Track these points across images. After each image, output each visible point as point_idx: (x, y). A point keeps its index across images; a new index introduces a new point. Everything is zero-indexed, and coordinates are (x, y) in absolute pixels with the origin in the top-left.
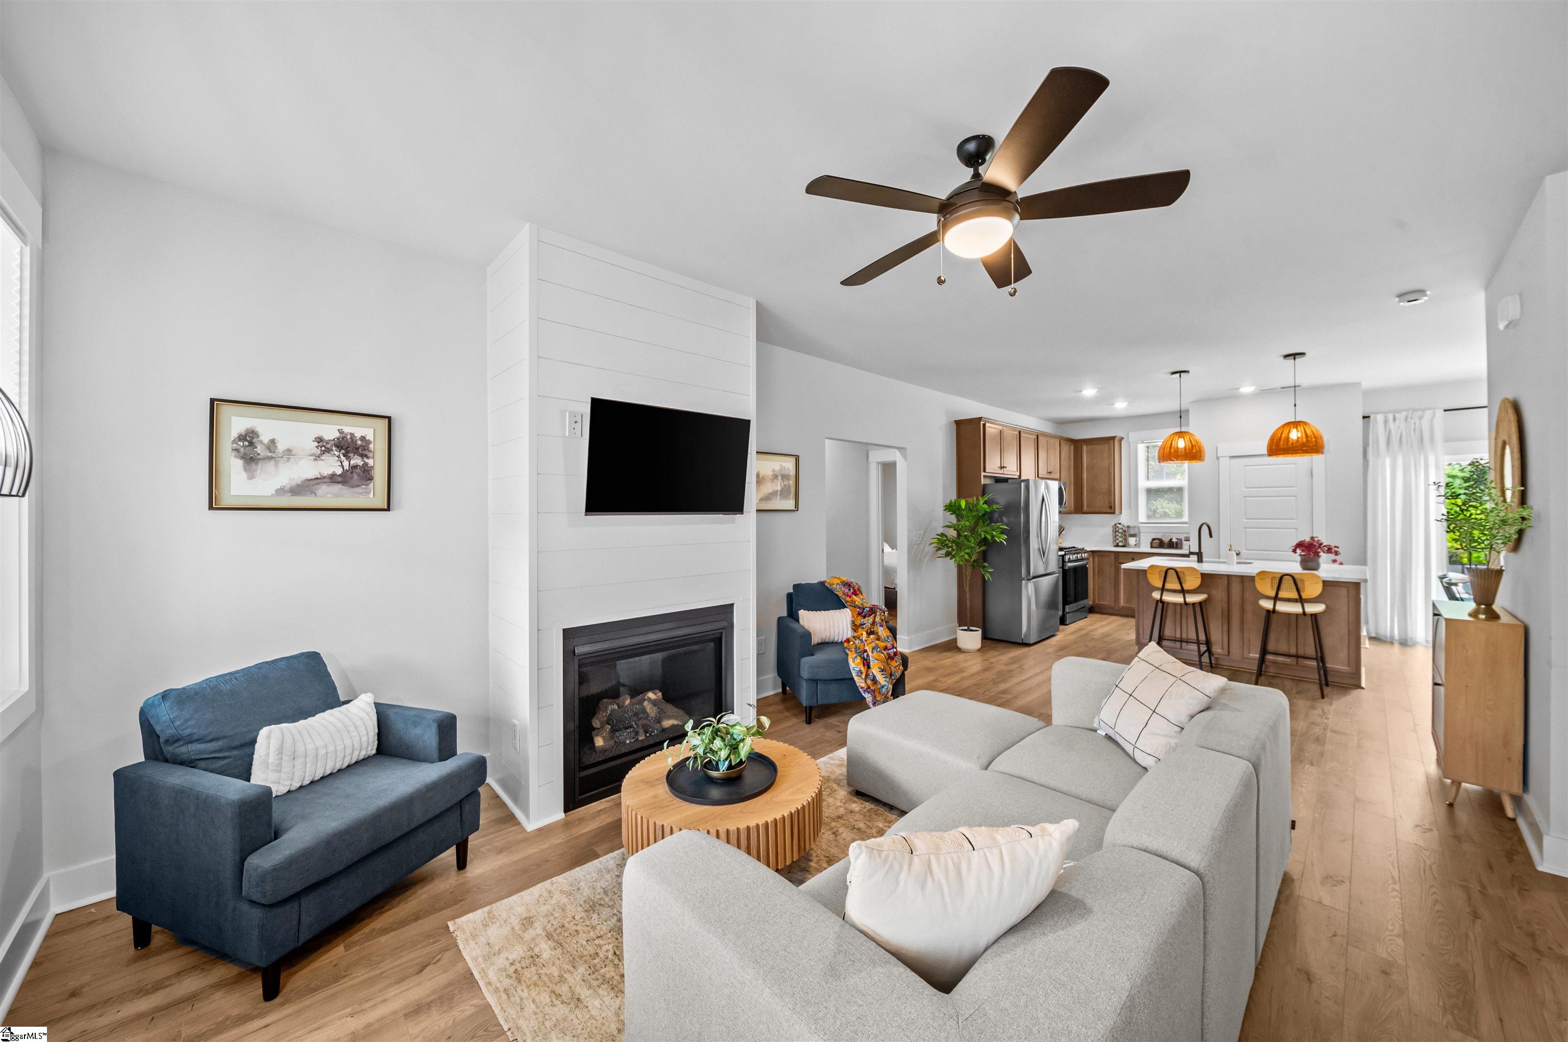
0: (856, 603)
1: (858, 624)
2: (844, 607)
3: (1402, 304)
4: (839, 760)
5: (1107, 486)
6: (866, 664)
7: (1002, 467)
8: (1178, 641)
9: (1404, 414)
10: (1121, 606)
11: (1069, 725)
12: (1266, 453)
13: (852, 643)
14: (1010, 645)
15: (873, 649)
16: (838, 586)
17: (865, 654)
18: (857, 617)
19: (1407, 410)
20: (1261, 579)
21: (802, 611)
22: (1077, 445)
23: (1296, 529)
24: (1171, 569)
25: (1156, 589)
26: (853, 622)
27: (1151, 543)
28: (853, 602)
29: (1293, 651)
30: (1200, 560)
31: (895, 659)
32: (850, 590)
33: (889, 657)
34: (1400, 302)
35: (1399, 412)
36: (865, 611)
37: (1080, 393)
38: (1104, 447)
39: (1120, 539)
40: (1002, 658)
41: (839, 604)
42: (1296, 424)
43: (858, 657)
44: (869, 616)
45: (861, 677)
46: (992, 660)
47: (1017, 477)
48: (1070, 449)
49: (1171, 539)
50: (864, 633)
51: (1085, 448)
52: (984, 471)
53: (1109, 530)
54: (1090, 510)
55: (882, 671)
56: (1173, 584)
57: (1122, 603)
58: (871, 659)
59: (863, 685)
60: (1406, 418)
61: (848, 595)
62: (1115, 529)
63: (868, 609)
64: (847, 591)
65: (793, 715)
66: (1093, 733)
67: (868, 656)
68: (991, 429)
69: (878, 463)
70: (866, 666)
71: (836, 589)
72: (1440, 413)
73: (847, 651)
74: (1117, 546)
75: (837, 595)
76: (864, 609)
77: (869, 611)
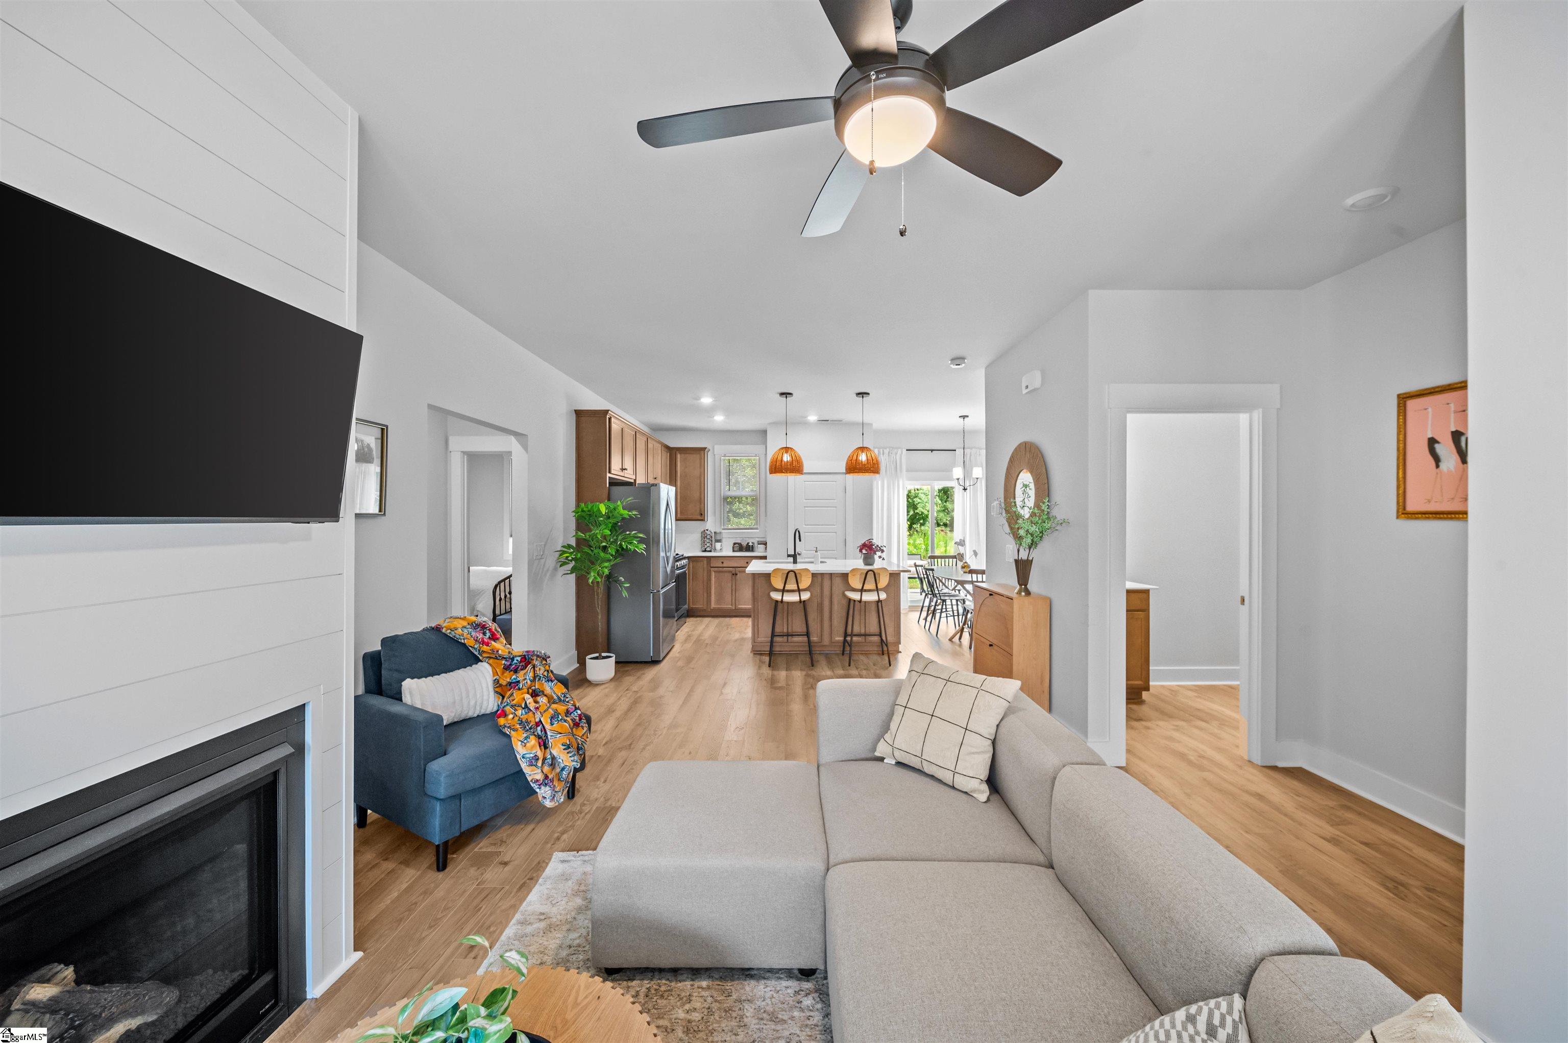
0: (500, 652)
1: (504, 683)
2: (477, 660)
3: (952, 366)
4: (540, 920)
5: (698, 494)
6: (542, 744)
7: (623, 469)
8: (785, 636)
9: (888, 450)
10: (712, 608)
11: (840, 760)
12: (845, 472)
13: (511, 716)
14: (639, 666)
15: (552, 718)
16: (466, 631)
17: (539, 728)
18: (503, 673)
19: (890, 447)
20: (853, 575)
21: (408, 680)
22: (672, 452)
23: (836, 533)
24: (792, 571)
25: (777, 590)
26: (496, 682)
27: (733, 547)
28: (495, 651)
29: (863, 631)
30: (795, 562)
31: (581, 724)
32: (484, 634)
33: (574, 724)
34: (951, 364)
35: (886, 448)
36: (515, 661)
37: (699, 401)
38: (695, 457)
39: (708, 545)
40: (641, 683)
41: (469, 658)
42: (862, 449)
43: (532, 737)
44: (525, 667)
45: (536, 766)
46: (635, 688)
47: (632, 481)
48: (667, 455)
49: (748, 543)
50: (527, 696)
51: (679, 456)
52: (610, 472)
53: (697, 536)
54: (683, 517)
55: (568, 747)
56: (791, 586)
57: (713, 605)
58: (549, 734)
59: (539, 777)
60: (889, 453)
61: (483, 643)
62: (704, 535)
63: (519, 659)
64: (480, 636)
65: (401, 863)
66: (879, 764)
67: (544, 729)
68: (615, 426)
69: (464, 453)
70: (543, 747)
71: (463, 635)
72: (904, 451)
73: (507, 731)
74: (705, 551)
75: (464, 645)
76: (513, 659)
77: (521, 662)
